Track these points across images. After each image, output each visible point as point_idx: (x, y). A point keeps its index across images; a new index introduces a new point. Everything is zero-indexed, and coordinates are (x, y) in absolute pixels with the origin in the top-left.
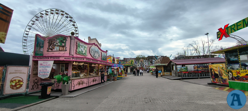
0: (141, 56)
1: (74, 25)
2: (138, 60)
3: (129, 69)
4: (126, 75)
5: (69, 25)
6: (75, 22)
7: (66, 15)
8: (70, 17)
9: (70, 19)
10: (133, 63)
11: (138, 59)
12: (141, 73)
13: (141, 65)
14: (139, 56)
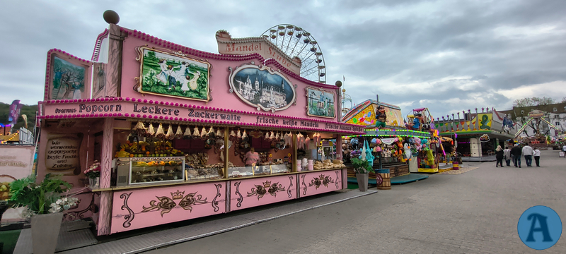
0: (535, 100)
1: (313, 50)
2: (522, 116)
3: (476, 145)
4: (456, 166)
5: (304, 52)
6: (315, 43)
7: (296, 33)
8: (304, 35)
9: (305, 38)
10: (488, 124)
11: (519, 112)
12: (528, 158)
13: (535, 131)
14: (527, 100)
